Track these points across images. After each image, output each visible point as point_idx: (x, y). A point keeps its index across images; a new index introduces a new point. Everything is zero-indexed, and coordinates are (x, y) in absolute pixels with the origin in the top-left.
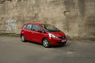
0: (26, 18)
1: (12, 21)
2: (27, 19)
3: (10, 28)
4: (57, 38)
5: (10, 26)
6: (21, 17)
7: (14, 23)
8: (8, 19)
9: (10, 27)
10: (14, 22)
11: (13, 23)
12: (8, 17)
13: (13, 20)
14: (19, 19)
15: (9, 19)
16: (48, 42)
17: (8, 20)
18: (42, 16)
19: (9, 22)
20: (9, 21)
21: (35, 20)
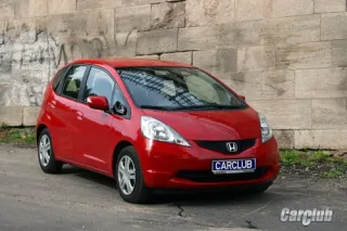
0: (112, 30)
1: (36, 46)
2: (121, 37)
3: (23, 94)
4: (185, 144)
5: (25, 81)
6: (84, 23)
7: (45, 65)
8: (12, 33)
9: (25, 86)
10: (45, 55)
11: (42, 60)
12: (16, 23)
13: (42, 44)
14: (73, 35)
15: (18, 36)
16: (133, 171)
17: (12, 42)
18: (211, 13)
19: (17, 57)
20: (18, 47)
21: (165, 44)
